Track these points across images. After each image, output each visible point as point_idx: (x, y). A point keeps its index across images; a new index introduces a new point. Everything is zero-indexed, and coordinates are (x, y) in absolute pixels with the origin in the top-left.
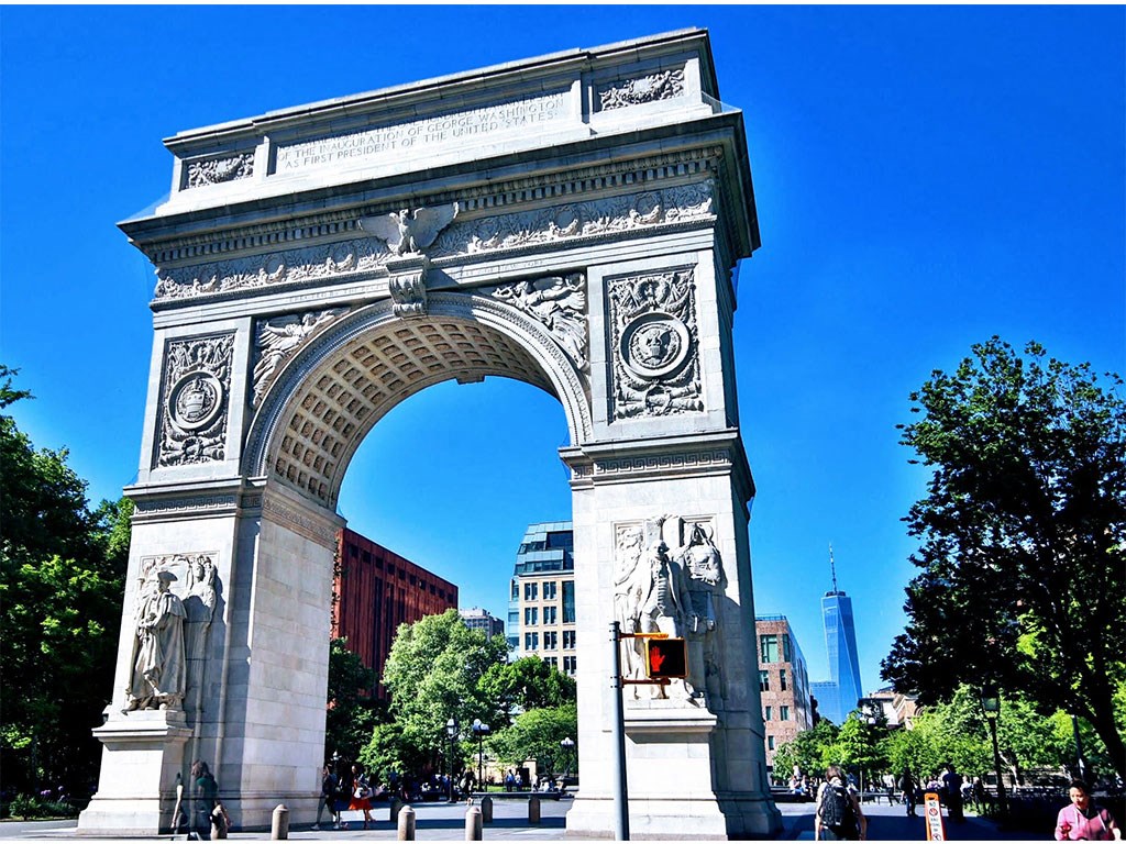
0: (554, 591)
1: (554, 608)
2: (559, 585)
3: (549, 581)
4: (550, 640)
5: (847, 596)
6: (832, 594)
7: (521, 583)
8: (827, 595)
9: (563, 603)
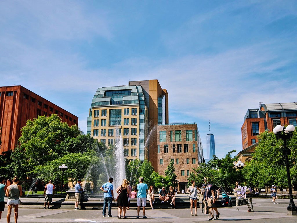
0: (106, 113)
1: (105, 120)
2: (108, 111)
3: (104, 109)
4: (104, 132)
5: (213, 135)
6: (209, 134)
7: (93, 110)
8: (208, 135)
9: (109, 118)
